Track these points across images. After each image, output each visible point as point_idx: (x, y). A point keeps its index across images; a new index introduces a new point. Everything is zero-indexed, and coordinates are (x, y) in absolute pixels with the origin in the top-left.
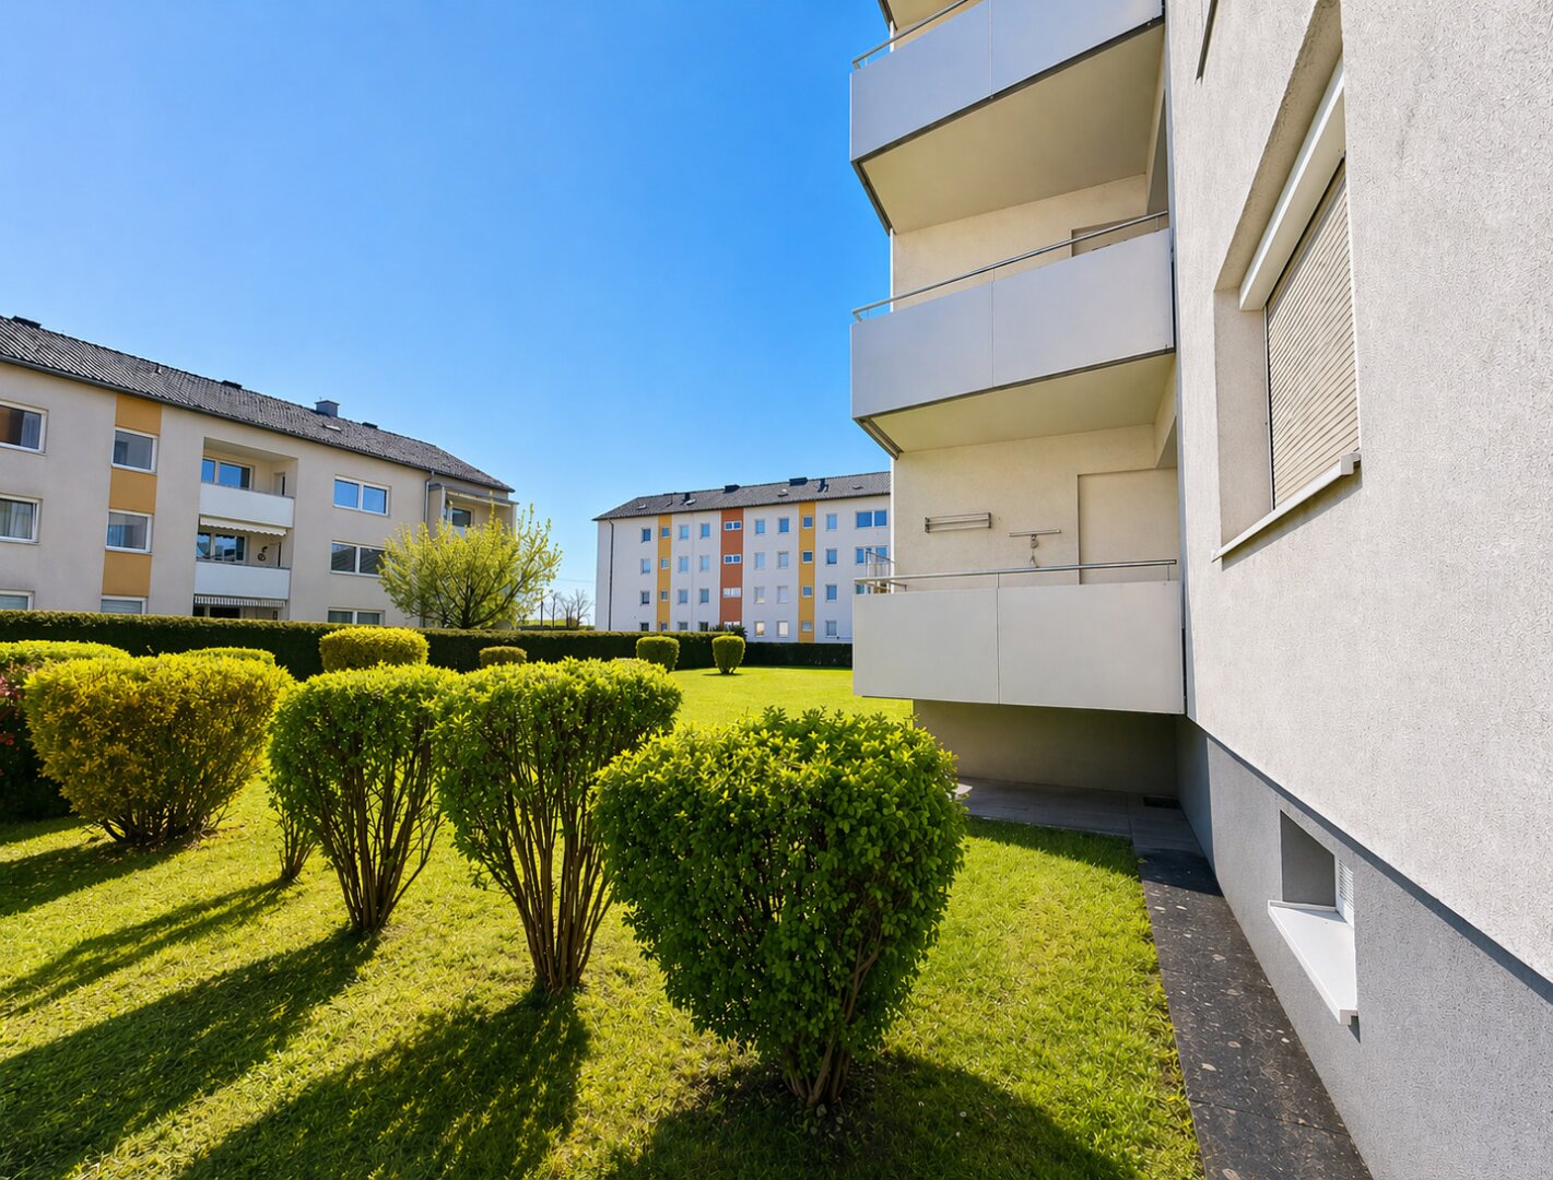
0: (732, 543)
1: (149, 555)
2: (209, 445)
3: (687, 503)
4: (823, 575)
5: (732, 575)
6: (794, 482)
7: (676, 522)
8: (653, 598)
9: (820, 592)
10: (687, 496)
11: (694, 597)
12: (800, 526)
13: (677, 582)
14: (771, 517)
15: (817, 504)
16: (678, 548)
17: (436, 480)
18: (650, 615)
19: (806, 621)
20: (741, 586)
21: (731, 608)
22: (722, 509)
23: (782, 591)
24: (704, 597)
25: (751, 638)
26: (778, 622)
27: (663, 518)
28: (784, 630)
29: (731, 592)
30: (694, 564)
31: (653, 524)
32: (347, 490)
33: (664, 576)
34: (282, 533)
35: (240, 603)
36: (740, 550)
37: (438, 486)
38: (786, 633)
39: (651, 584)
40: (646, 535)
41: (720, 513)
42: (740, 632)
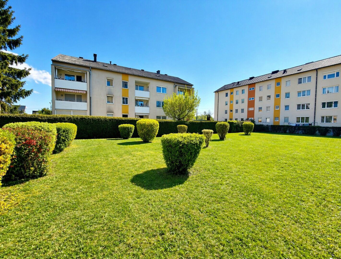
0: (252, 94)
1: (128, 105)
2: (136, 82)
3: (238, 84)
4: (284, 101)
5: (251, 104)
6: (274, 73)
7: (235, 90)
8: (228, 112)
9: (282, 108)
10: (238, 82)
11: (240, 111)
12: (275, 86)
13: (235, 107)
14: (265, 85)
15: (282, 78)
16: (235, 98)
17: (176, 84)
18: (227, 116)
19: (276, 117)
20: (254, 107)
21: (251, 114)
22: (249, 85)
23: (268, 108)
24: (243, 111)
25: (257, 123)
26: (266, 118)
27: (231, 89)
28: (268, 120)
29: (251, 109)
30: (240, 102)
31: (229, 92)
32: (158, 89)
33: (231, 106)
34: (148, 99)
35: (143, 115)
36: (254, 96)
37: (176, 86)
38: (269, 121)
39: (228, 108)
40: (227, 95)
41: (248, 86)
42: (253, 121)
